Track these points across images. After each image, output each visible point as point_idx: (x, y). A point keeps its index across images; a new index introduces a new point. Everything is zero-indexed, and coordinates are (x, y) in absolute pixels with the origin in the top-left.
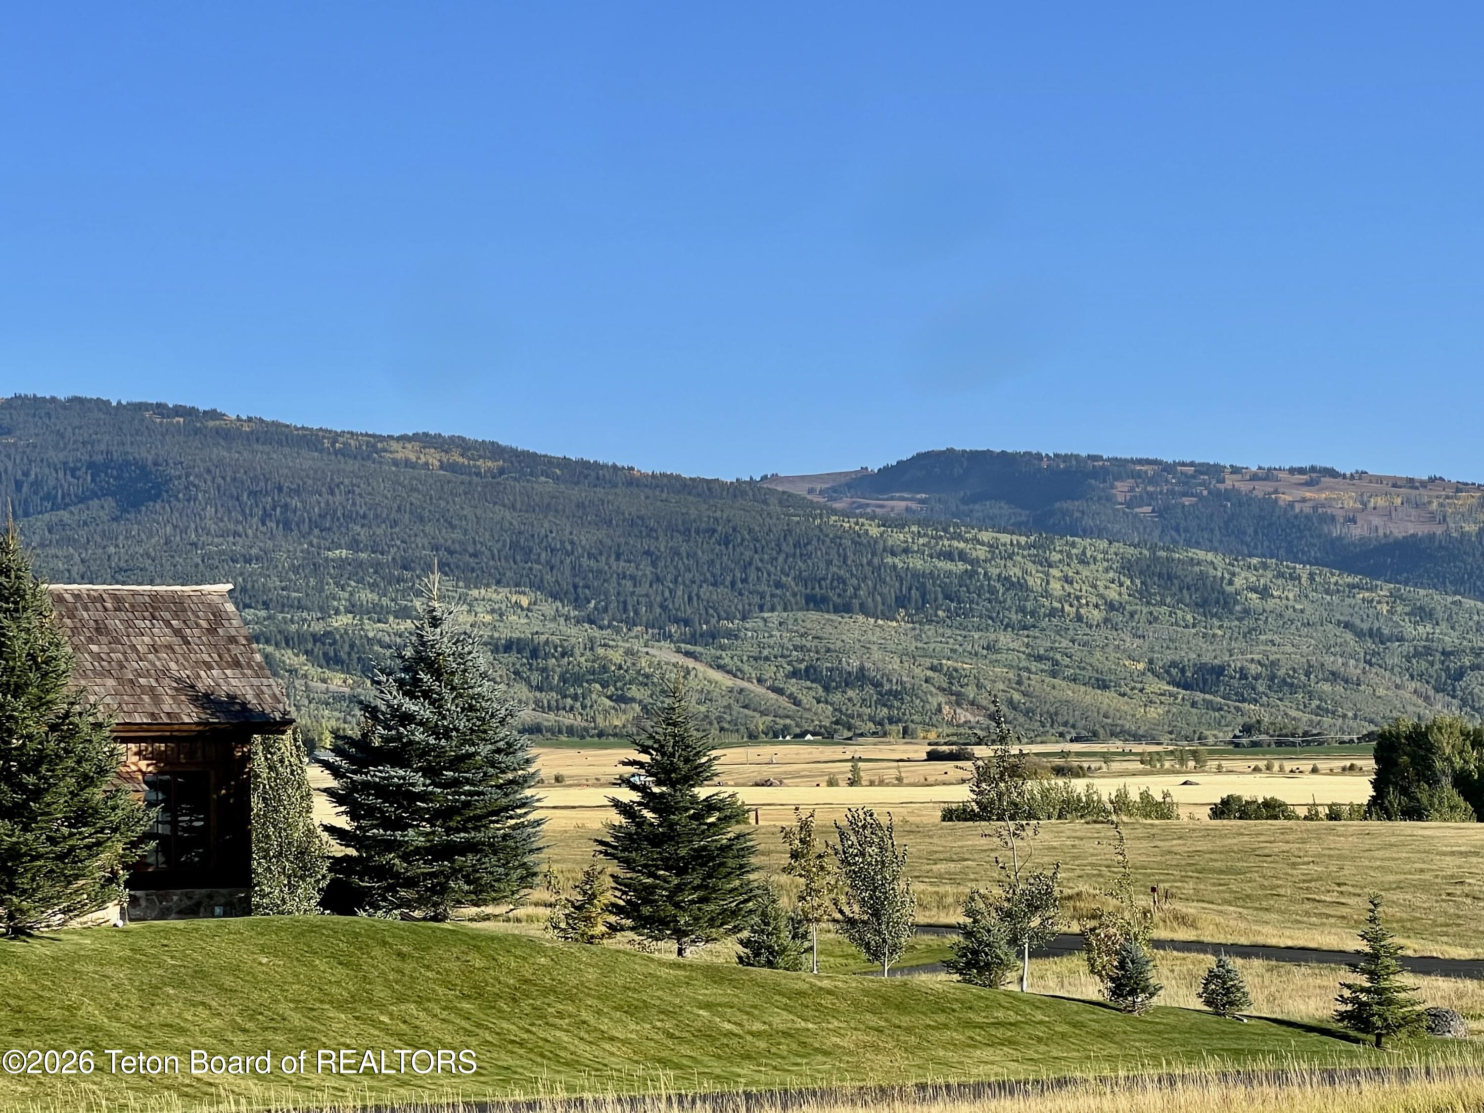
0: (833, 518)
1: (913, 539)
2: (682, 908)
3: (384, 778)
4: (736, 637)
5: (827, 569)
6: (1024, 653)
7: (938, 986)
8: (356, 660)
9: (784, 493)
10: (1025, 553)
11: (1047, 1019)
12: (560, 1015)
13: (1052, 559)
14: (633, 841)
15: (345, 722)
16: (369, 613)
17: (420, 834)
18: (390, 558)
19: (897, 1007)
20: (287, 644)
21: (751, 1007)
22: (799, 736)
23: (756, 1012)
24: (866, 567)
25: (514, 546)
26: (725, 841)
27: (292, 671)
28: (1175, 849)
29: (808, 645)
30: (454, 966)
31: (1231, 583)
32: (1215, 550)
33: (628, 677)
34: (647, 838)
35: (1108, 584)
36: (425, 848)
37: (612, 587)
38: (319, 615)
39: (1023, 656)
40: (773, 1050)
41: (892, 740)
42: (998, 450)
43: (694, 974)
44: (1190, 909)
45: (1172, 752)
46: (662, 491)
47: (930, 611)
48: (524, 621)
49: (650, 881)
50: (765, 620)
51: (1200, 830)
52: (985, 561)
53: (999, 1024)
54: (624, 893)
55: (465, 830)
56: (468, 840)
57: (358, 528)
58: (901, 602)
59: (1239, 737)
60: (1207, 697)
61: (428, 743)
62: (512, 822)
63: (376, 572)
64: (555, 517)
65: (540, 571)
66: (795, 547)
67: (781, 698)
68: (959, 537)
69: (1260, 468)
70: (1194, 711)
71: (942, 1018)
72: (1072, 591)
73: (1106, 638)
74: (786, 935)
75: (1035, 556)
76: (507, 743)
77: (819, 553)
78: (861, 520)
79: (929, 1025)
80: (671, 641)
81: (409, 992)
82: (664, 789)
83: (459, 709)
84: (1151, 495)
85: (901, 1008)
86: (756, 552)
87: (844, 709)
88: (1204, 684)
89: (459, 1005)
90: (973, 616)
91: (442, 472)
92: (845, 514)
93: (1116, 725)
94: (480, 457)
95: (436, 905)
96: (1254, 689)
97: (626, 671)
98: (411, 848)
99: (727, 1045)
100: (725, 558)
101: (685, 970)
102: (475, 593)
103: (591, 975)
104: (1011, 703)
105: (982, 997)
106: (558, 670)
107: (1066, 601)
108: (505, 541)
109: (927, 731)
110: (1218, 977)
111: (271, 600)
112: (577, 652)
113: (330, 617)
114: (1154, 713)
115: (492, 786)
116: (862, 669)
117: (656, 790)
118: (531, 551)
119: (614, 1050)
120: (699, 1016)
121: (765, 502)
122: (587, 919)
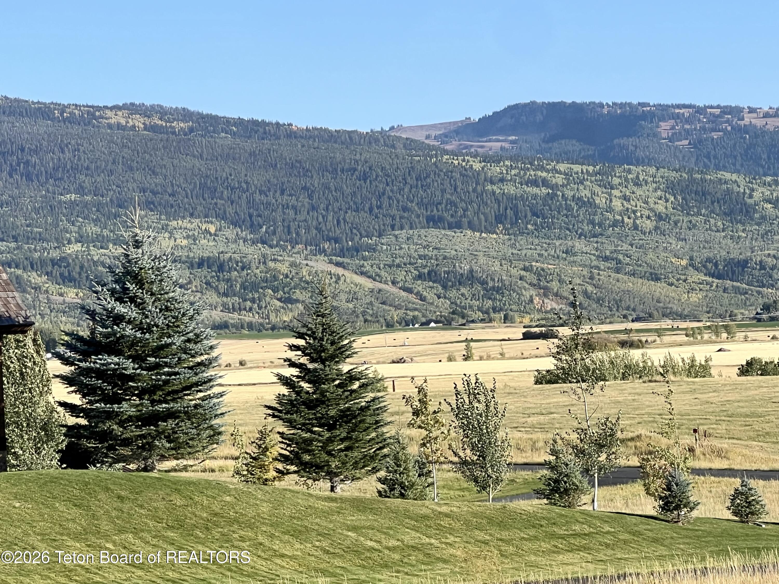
0: (446, 157)
1: (507, 170)
2: (332, 455)
3: (103, 365)
4: (375, 250)
5: (442, 196)
6: (594, 255)
7: (529, 508)
8: (85, 278)
9: (407, 139)
10: (593, 179)
11: (613, 530)
12: (242, 539)
13: (614, 183)
14: (293, 405)
15: (78, 326)
16: (93, 242)
17: (132, 406)
18: (108, 199)
19: (499, 525)
20: (32, 268)
21: (388, 528)
22: (425, 324)
23: (391, 532)
24: (472, 194)
25: (203, 186)
26: (363, 404)
27: (37, 288)
28: (710, 400)
29: (430, 254)
30: (161, 505)
31: (751, 196)
32: (738, 172)
33: (293, 284)
34: (304, 403)
35: (656, 200)
36: (136, 417)
37: (278, 215)
38: (56, 245)
39: (593, 258)
40: (405, 560)
41: (496, 324)
42: (569, 101)
43: (343, 505)
44: (724, 444)
45: (709, 327)
46: (315, 140)
47: (521, 225)
48: (211, 244)
49: (308, 435)
50: (396, 237)
51: (730, 385)
52: (563, 186)
53: (576, 535)
54: (289, 445)
55: (166, 402)
56: (168, 409)
57: (83, 177)
58: (500, 219)
59: (760, 314)
60: (735, 283)
61: (135, 337)
62: (201, 395)
63: (98, 210)
64: (234, 163)
65: (223, 205)
66: (417, 180)
67: (410, 296)
68: (542, 168)
69: (770, 108)
70: (726, 295)
71: (532, 532)
72: (630, 207)
73: (657, 242)
74: (413, 474)
75: (601, 181)
76: (195, 334)
77: (436, 184)
78: (466, 158)
79: (523, 538)
80: (325, 255)
81: (128, 526)
82: (316, 365)
83: (158, 310)
84: (688, 132)
85: (502, 525)
86: (388, 185)
87: (458, 302)
88: (733, 275)
89: (165, 534)
90: (555, 229)
91: (145, 132)
92: (454, 154)
93: (667, 308)
94: (174, 120)
95: (145, 459)
96: (771, 277)
97: (291, 279)
98: (125, 417)
99: (370, 558)
100: (364, 191)
101: (337, 502)
102: (174, 223)
103: (265, 508)
104: (586, 294)
105: (563, 515)
106: (239, 280)
107: (625, 215)
108: (195, 183)
109: (523, 317)
110: (742, 494)
111: (19, 235)
112: (253, 266)
113: (64, 246)
114: (695, 298)
115: (185, 368)
116: (471, 271)
117: (311, 366)
118: (215, 190)
119: (284, 564)
120: (348, 536)
121: (393, 146)
122: (262, 467)
